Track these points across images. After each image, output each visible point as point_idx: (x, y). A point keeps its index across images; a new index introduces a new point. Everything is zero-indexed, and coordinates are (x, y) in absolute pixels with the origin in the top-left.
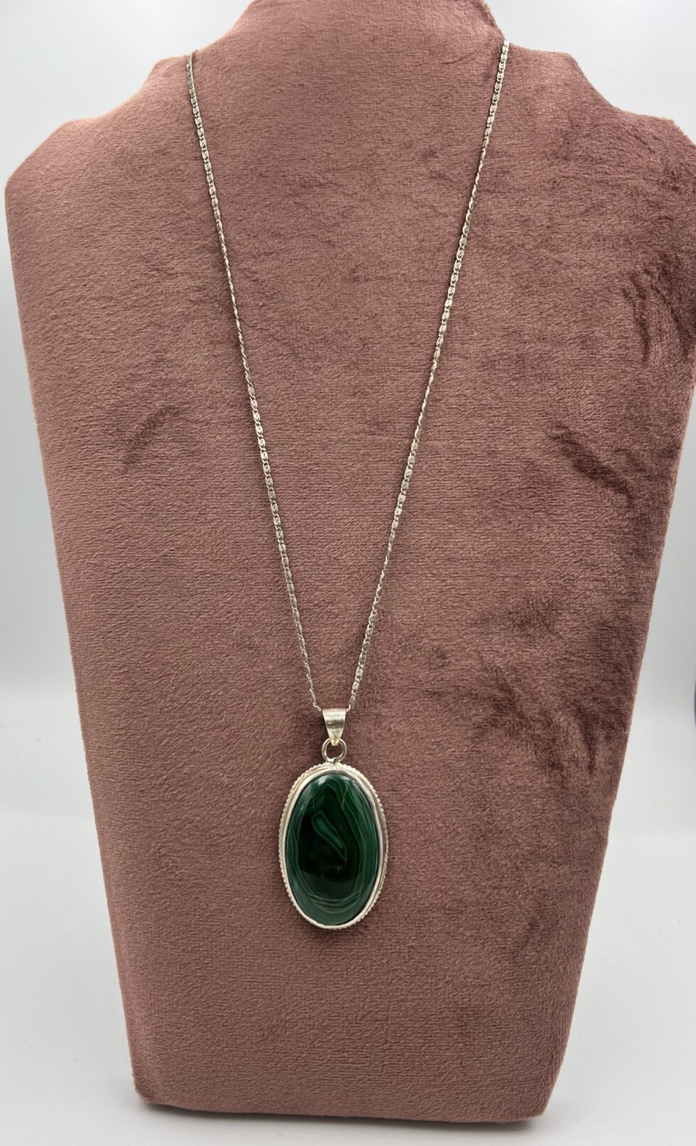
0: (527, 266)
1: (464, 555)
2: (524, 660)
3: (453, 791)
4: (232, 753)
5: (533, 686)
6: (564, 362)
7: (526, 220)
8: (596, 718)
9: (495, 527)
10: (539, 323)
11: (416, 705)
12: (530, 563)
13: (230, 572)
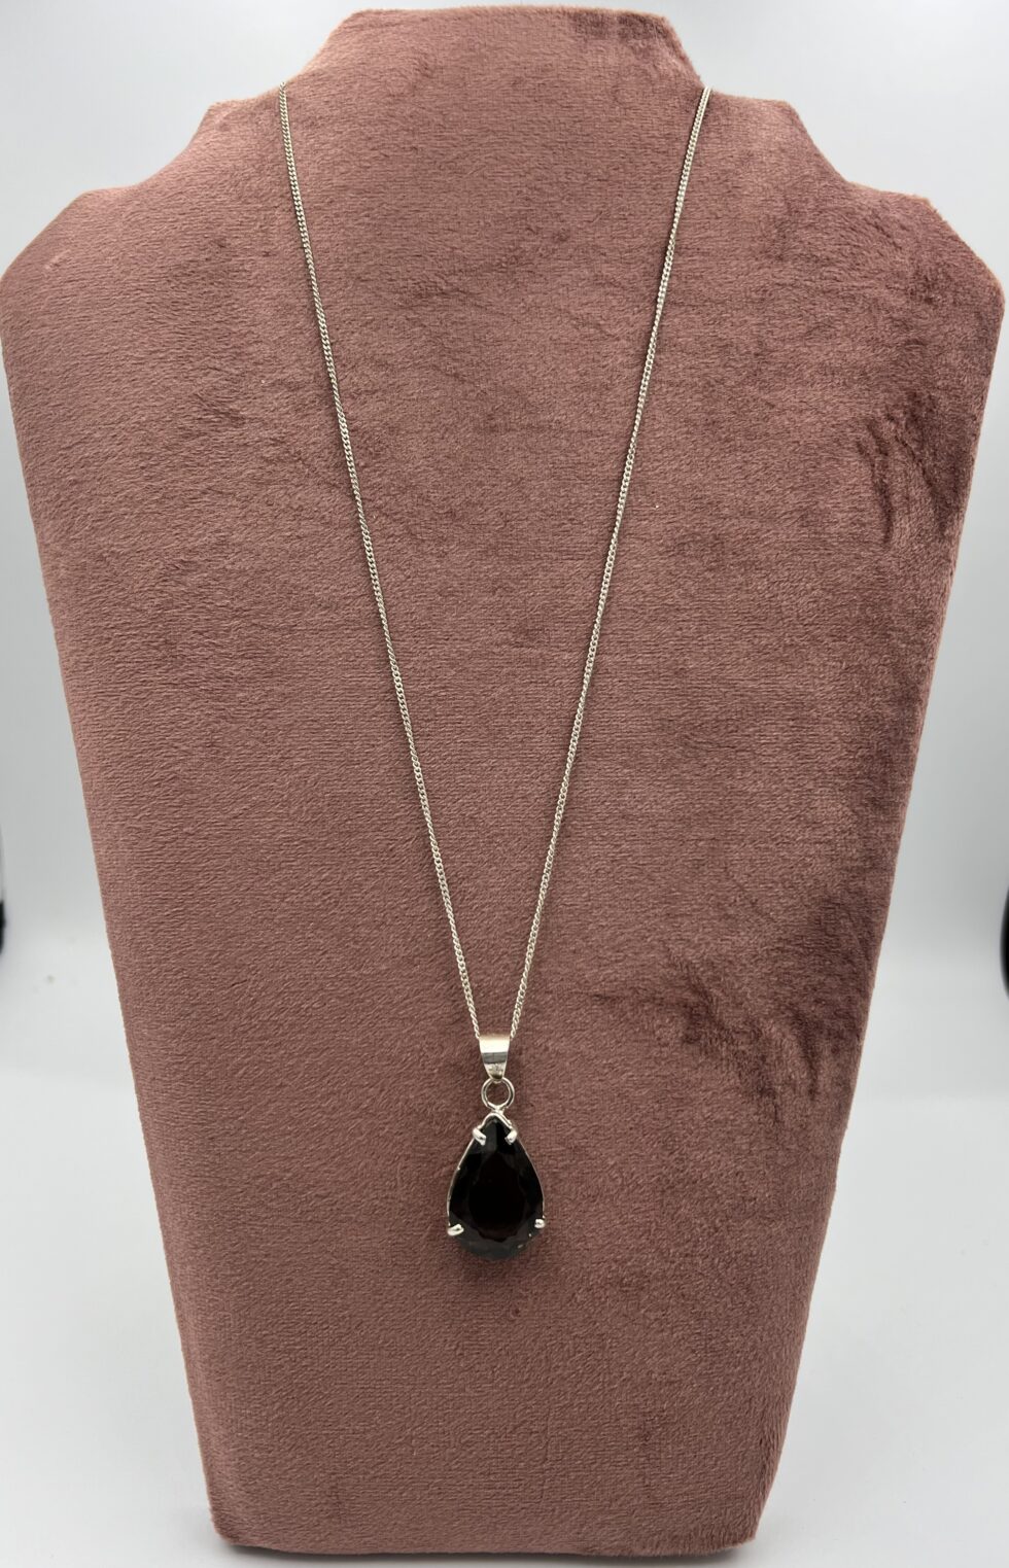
0: (728, 410)
1: (644, 811)
2: (724, 951)
3: (631, 1129)
4: (333, 1086)
5: (736, 986)
6: (777, 545)
7: (727, 345)
8: (819, 1026)
9: (683, 772)
10: (744, 491)
11: (581, 1015)
12: (732, 822)
13: (324, 839)
